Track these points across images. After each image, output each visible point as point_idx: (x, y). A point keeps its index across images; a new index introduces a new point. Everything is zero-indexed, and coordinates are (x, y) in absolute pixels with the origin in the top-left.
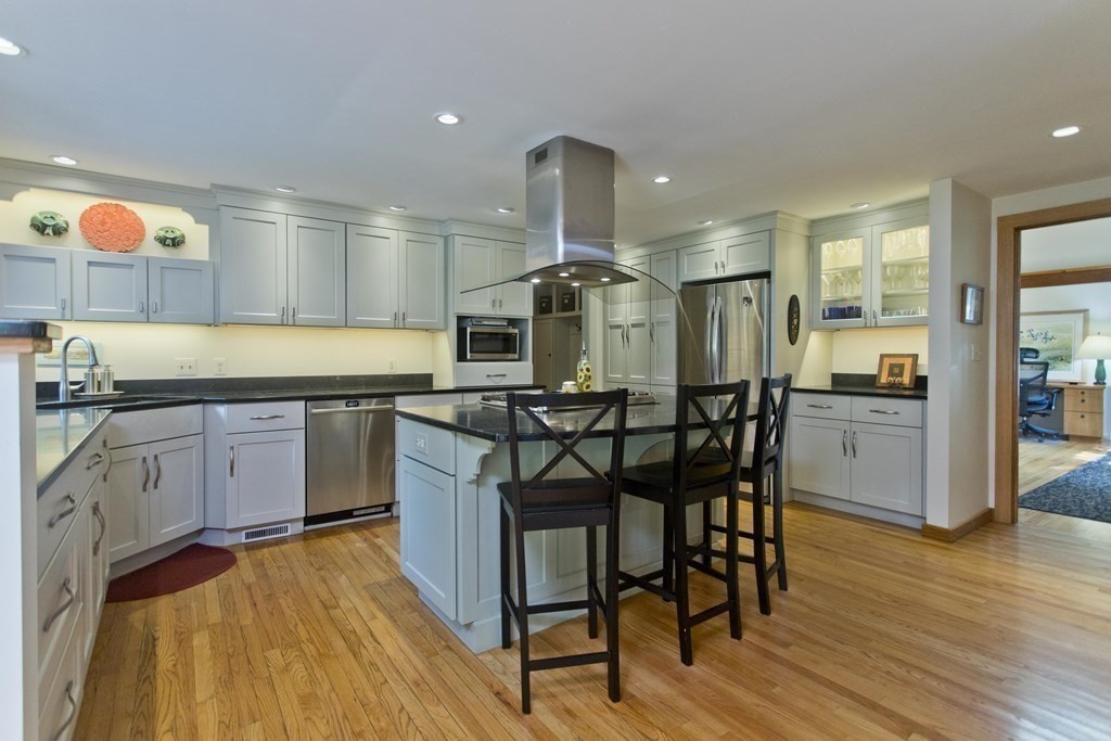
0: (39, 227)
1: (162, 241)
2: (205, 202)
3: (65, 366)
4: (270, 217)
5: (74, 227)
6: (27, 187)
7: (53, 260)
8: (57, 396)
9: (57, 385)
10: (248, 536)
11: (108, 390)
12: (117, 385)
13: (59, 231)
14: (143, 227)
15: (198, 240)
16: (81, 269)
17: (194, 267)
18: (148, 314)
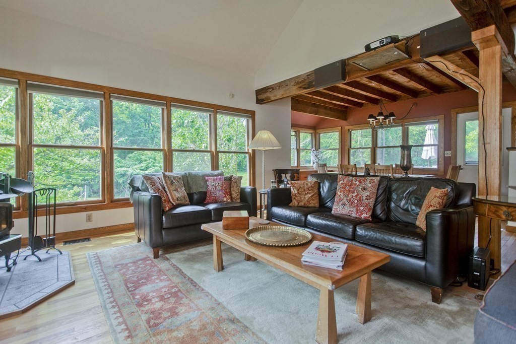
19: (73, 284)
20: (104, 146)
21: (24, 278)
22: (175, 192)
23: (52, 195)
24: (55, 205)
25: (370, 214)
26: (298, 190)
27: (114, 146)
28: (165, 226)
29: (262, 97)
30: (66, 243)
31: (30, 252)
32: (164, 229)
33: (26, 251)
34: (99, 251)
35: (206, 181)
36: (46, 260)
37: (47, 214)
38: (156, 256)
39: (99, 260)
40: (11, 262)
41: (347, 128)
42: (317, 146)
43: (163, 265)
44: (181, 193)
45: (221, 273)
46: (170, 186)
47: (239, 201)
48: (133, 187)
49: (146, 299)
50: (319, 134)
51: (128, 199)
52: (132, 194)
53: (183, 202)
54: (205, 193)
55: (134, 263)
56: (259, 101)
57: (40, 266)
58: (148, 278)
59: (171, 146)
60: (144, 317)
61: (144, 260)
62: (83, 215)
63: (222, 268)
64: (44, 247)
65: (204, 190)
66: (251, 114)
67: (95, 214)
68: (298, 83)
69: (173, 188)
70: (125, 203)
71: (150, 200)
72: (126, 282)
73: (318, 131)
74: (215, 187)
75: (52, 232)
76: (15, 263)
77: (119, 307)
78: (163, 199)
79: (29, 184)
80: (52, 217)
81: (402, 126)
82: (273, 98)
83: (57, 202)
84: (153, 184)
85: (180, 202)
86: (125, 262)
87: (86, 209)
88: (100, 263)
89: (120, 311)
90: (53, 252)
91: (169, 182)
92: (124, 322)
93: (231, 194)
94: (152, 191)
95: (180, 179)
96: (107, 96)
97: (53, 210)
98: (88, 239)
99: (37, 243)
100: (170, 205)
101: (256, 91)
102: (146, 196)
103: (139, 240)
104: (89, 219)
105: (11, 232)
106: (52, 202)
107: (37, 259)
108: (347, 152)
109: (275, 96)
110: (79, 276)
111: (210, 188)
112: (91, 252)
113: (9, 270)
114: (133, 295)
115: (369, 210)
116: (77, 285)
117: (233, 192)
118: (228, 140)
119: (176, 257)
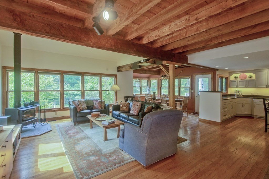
0: (235, 78)
1: (249, 77)
2: (254, 71)
3: (236, 93)
4: (265, 72)
5: (239, 77)
6: (233, 74)
7: (236, 81)
8: (235, 96)
9: (235, 95)
10: (258, 117)
11: (241, 96)
12: (243, 95)
13: (237, 78)
14: (247, 76)
15: (254, 76)
16: (238, 82)
17: (253, 80)
18: (246, 87)
19: (51, 131)
20: (61, 90)
21: (39, 129)
22: (82, 106)
23: (45, 107)
24: (46, 109)
25: (137, 113)
26: (122, 105)
27: (64, 90)
28: (77, 116)
29: (119, 69)
30: (49, 121)
31: (39, 123)
32: (77, 117)
33: (38, 123)
34: (59, 124)
35: (93, 102)
36: (44, 125)
37: (44, 112)
38: (75, 125)
39: (58, 126)
40: (35, 125)
41: (160, 78)
42: (149, 85)
43: (76, 127)
44: (84, 106)
45: (91, 129)
46: (80, 104)
47: (104, 109)
48: (70, 104)
49: (69, 134)
50: (151, 80)
51: (68, 108)
52: (69, 106)
53: (84, 109)
54: (93, 106)
55: (68, 126)
56: (118, 71)
57: (42, 127)
58: (71, 130)
59: (84, 89)
60: (68, 136)
61: (71, 126)
62: (54, 113)
63: (92, 128)
64: (43, 122)
65: (93, 105)
66: (115, 76)
67: (58, 112)
68: (129, 66)
69: (81, 104)
70: (67, 109)
71: (73, 108)
72: (65, 130)
73: (150, 79)
74: (96, 104)
75: (45, 118)
76: (35, 126)
77: (62, 135)
78: (77, 108)
79: (39, 103)
80: (45, 113)
81: (178, 79)
82: (122, 71)
83: (47, 108)
84: (75, 103)
85: (83, 109)
86: (66, 126)
87: (55, 111)
88: (59, 126)
89: (63, 135)
90: (45, 123)
91: (80, 103)
92: (63, 137)
93: (101, 106)
94: (74, 106)
95: (84, 101)
96: (62, 74)
97: (46, 111)
98: (56, 120)
99: (41, 121)
100: (79, 110)
101: (118, 67)
102: (72, 107)
103: (71, 121)
104: (56, 114)
105: (35, 117)
106: (45, 109)
107: (41, 125)
108: (160, 88)
109: (123, 70)
110: (53, 129)
111: (94, 104)
112: (56, 124)
113: (34, 127)
114: (66, 133)
115: (137, 112)
116: (52, 131)
117: (102, 106)
118: (109, 84)
119: (81, 126)
